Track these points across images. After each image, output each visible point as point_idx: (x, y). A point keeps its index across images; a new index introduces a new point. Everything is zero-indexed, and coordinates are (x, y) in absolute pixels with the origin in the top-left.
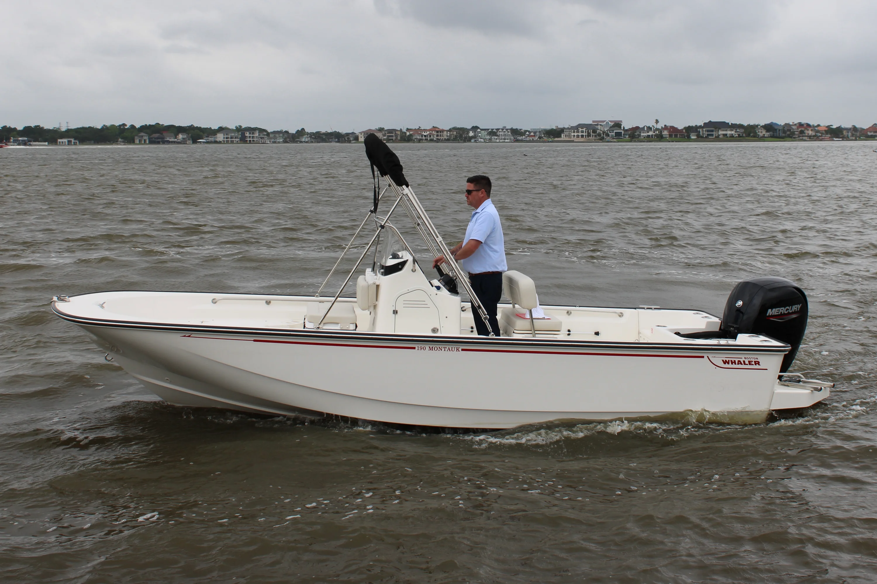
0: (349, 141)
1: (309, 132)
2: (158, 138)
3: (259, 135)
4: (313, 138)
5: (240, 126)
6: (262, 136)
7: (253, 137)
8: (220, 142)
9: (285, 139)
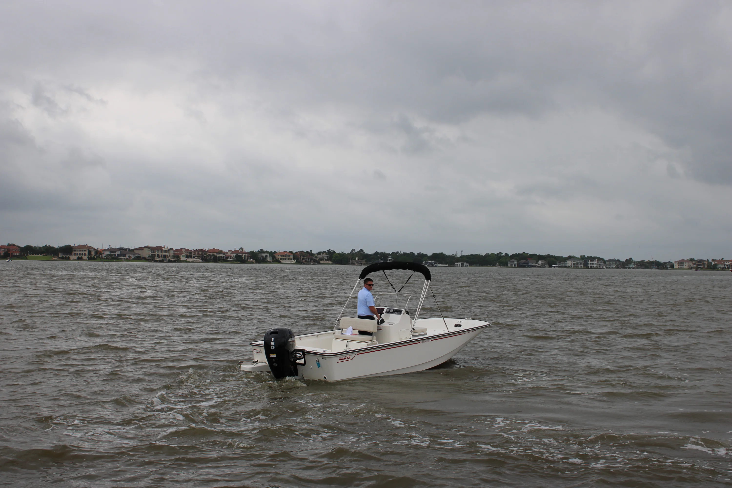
0: (667, 268)
1: (636, 261)
2: (524, 263)
3: (598, 262)
4: (638, 265)
5: (584, 256)
6: (600, 263)
7: (593, 264)
8: (569, 267)
9: (617, 265)
